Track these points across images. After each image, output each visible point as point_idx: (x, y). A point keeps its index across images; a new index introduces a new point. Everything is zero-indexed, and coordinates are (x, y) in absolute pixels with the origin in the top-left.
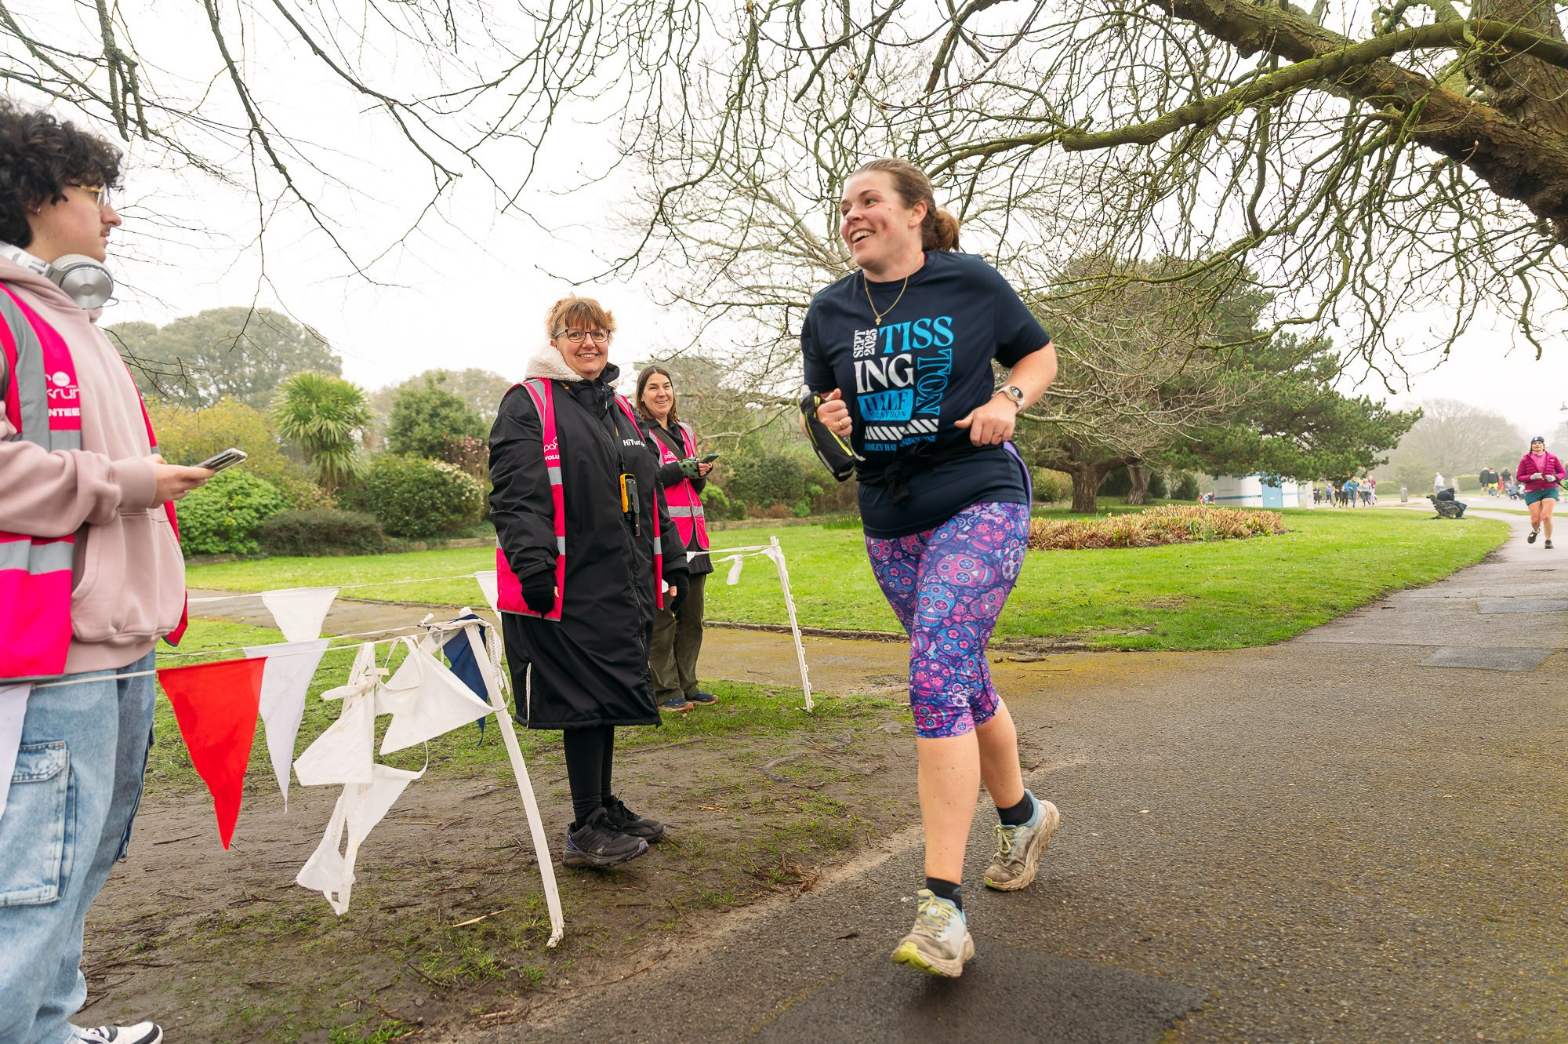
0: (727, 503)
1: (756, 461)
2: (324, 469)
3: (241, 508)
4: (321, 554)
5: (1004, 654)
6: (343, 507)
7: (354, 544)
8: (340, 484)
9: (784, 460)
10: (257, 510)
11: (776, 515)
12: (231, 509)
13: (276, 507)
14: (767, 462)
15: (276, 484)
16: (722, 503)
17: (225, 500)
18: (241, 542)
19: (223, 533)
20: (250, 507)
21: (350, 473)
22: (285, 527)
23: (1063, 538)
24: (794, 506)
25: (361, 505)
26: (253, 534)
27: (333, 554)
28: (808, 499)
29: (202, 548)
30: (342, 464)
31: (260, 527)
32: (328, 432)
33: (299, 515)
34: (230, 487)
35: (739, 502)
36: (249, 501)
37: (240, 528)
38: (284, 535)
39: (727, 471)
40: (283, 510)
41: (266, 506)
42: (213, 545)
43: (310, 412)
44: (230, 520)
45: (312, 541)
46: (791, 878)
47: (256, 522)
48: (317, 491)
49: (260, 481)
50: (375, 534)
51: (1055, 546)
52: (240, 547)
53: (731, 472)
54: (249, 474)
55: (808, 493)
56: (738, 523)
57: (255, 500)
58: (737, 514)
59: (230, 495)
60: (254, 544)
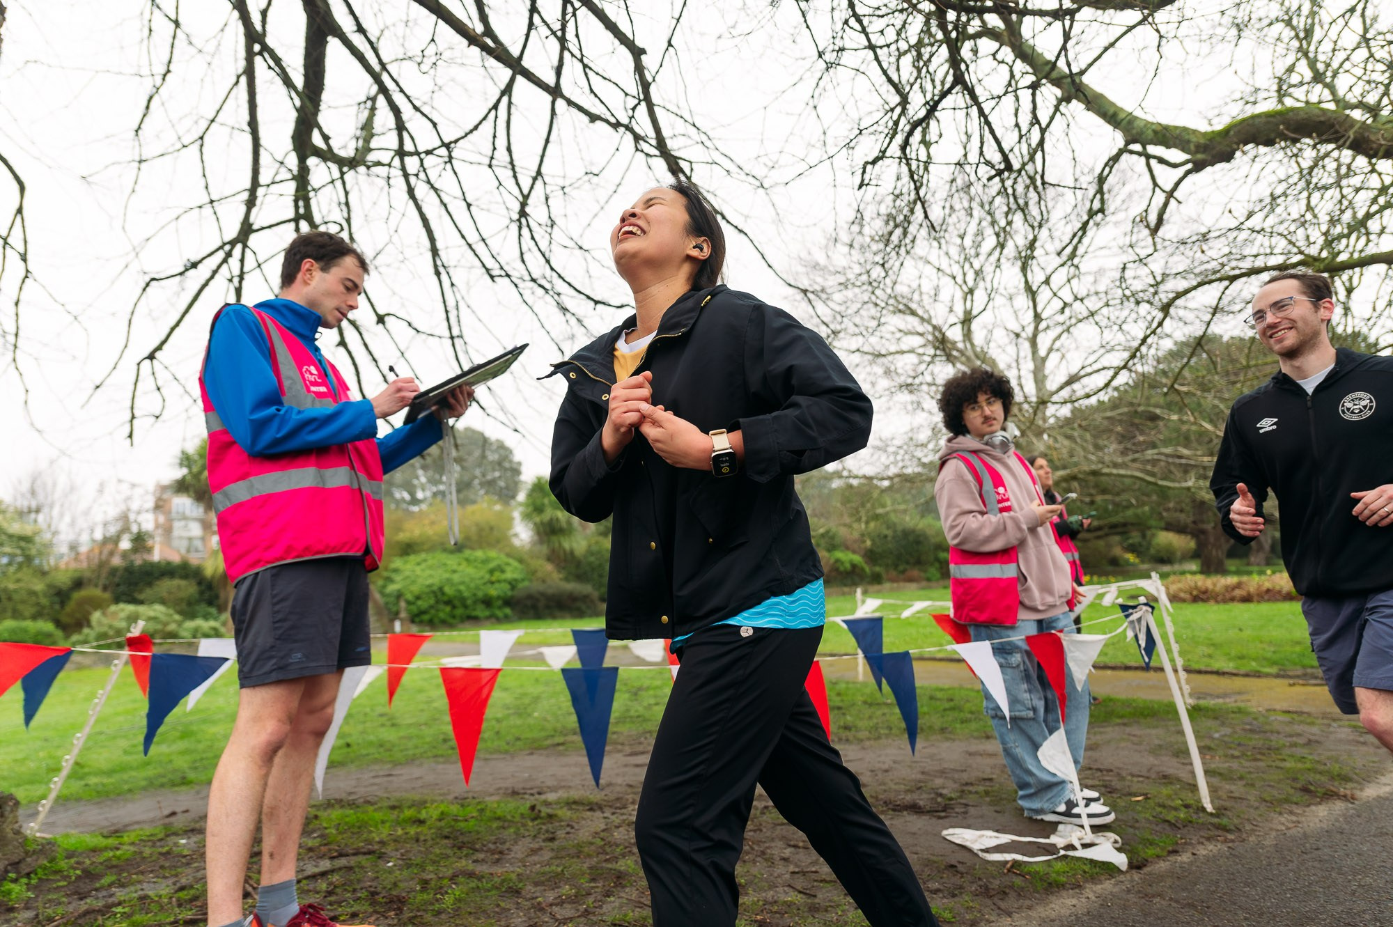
0: (867, 569)
1: (889, 533)
2: (553, 551)
3: (499, 581)
4: (554, 617)
5: (1291, 681)
6: (566, 579)
7: (579, 609)
8: (565, 561)
9: (913, 531)
10: (510, 583)
11: (911, 580)
12: (492, 583)
13: (523, 580)
14: (899, 533)
15: (521, 561)
16: (863, 570)
17: (487, 576)
18: (500, 608)
19: (487, 602)
20: (505, 581)
21: (572, 552)
22: (530, 597)
23: (1238, 593)
24: (925, 571)
25: (580, 577)
26: (508, 602)
27: (563, 618)
28: (937, 565)
29: (474, 613)
30: (566, 545)
31: (512, 597)
32: (557, 520)
33: (536, 587)
34: (492, 565)
35: (877, 569)
36: (503, 576)
37: (499, 598)
38: (529, 603)
39: (864, 542)
40: (526, 583)
41: (516, 580)
42: (481, 611)
43: (543, 505)
44: (493, 592)
45: (548, 607)
46: (1329, 795)
47: (509, 593)
48: (549, 567)
49: (511, 561)
50: (592, 601)
51: (1232, 599)
52: (499, 614)
53: (869, 543)
54: (503, 556)
55: (937, 560)
56: (876, 587)
57: (509, 575)
58: (876, 579)
59: (491, 572)
60: (508, 611)
